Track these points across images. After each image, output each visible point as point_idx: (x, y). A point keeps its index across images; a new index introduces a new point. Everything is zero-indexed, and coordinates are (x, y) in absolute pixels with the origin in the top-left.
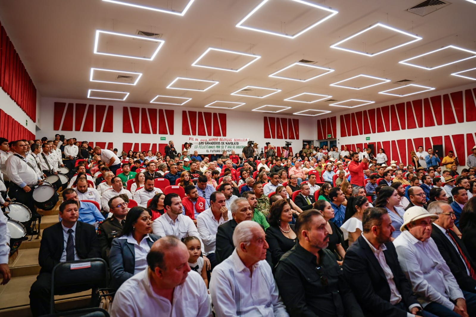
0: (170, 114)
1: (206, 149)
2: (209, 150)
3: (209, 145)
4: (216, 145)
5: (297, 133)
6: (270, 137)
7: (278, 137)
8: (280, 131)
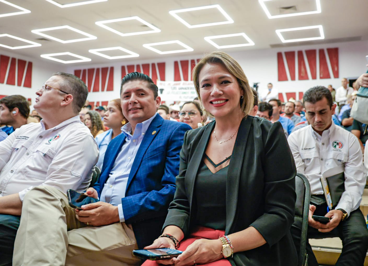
2: (183, 96)
3: (183, 90)
5: (336, 69)
6: (286, 79)
7: (301, 78)
8: (303, 70)
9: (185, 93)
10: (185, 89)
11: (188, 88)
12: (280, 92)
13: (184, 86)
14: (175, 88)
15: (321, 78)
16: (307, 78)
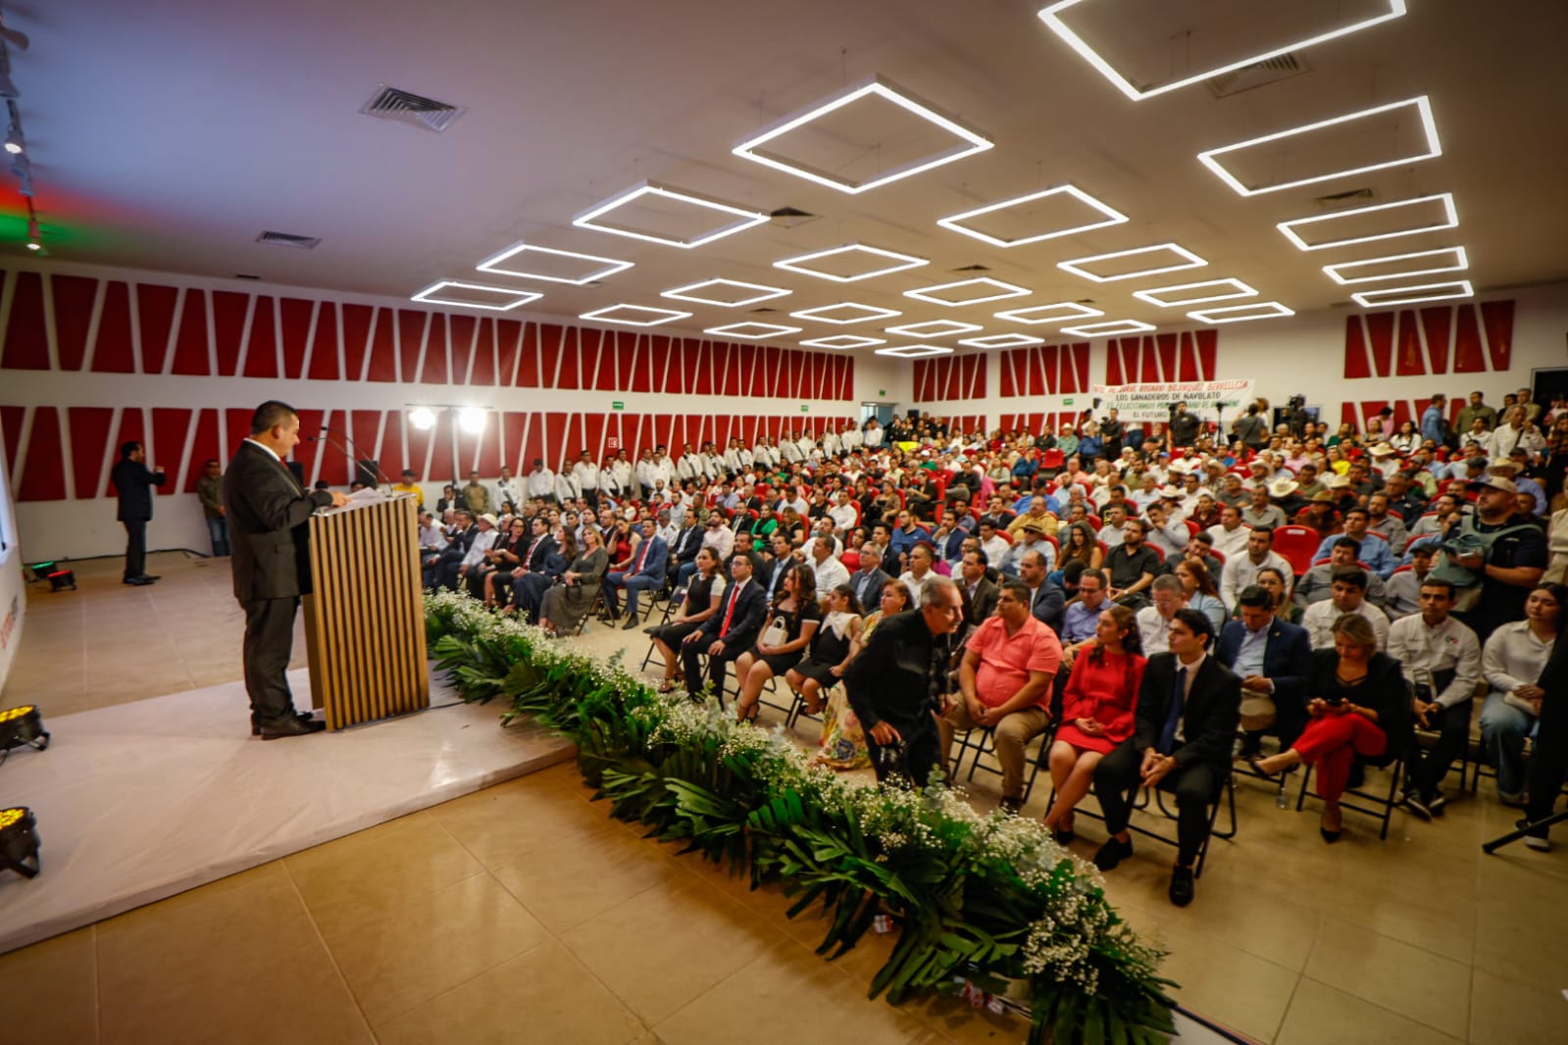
0: (1083, 350)
1: (1132, 411)
2: (1140, 411)
3: (1141, 401)
4: (1157, 402)
5: (1502, 350)
6: (1366, 374)
7: (1403, 371)
8: (1411, 352)
9: (1145, 406)
10: (1146, 398)
11: (1153, 397)
12: (1348, 400)
13: (1143, 394)
14: (1123, 398)
15: (1457, 370)
16: (1420, 371)
